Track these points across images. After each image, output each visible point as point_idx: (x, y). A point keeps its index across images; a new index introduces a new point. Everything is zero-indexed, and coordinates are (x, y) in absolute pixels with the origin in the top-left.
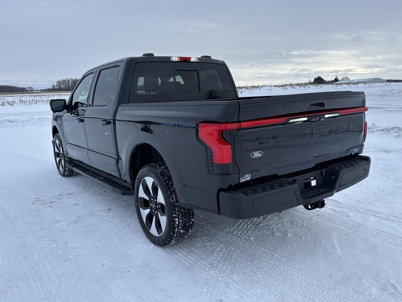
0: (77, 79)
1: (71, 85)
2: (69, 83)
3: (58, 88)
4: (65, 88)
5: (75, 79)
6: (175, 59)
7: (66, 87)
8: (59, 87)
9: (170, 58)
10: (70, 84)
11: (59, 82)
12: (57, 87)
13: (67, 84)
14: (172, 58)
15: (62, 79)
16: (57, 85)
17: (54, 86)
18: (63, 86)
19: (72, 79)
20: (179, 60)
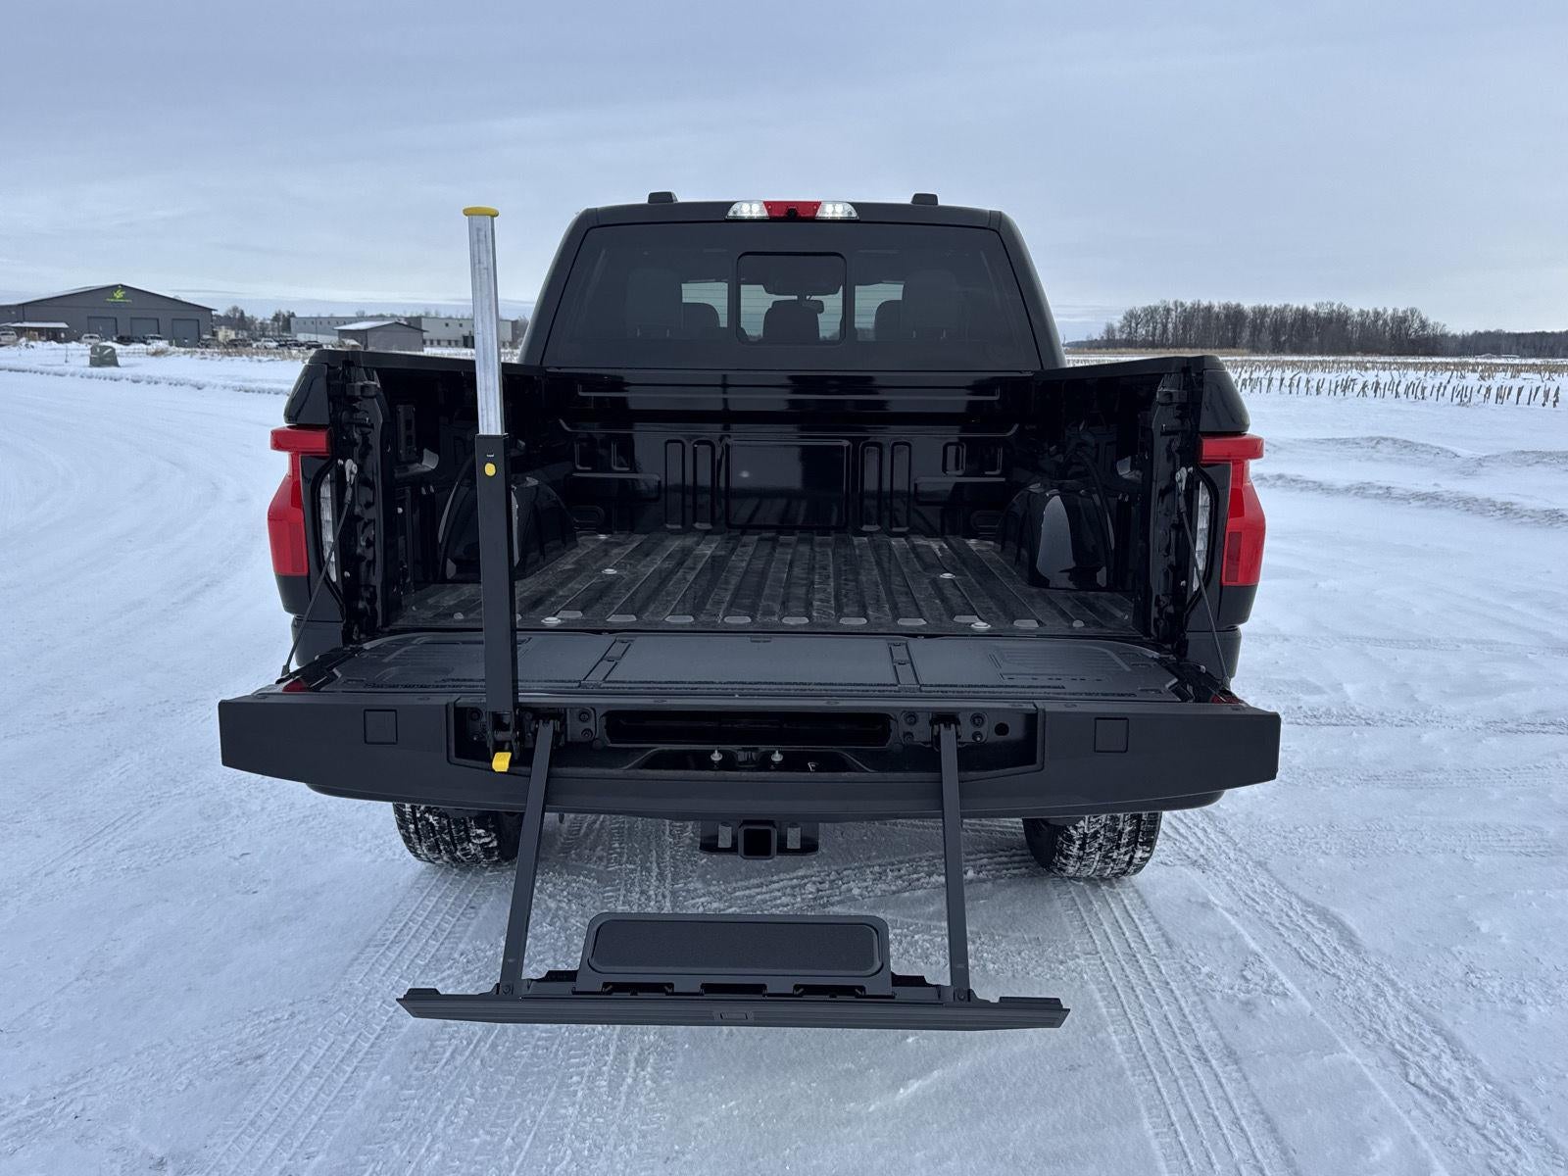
0: (1199, 305)
1: (1175, 328)
2: (1167, 318)
3: (1124, 336)
5: (1194, 305)
6: (748, 210)
7: (1154, 335)
8: (1131, 333)
10: (1170, 326)
11: (1131, 316)
12: (1122, 332)
13: (1159, 325)
14: (735, 207)
15: (1146, 305)
16: (1121, 330)
17: (1113, 331)
18: (1144, 333)
19: (1182, 305)
20: (765, 214)
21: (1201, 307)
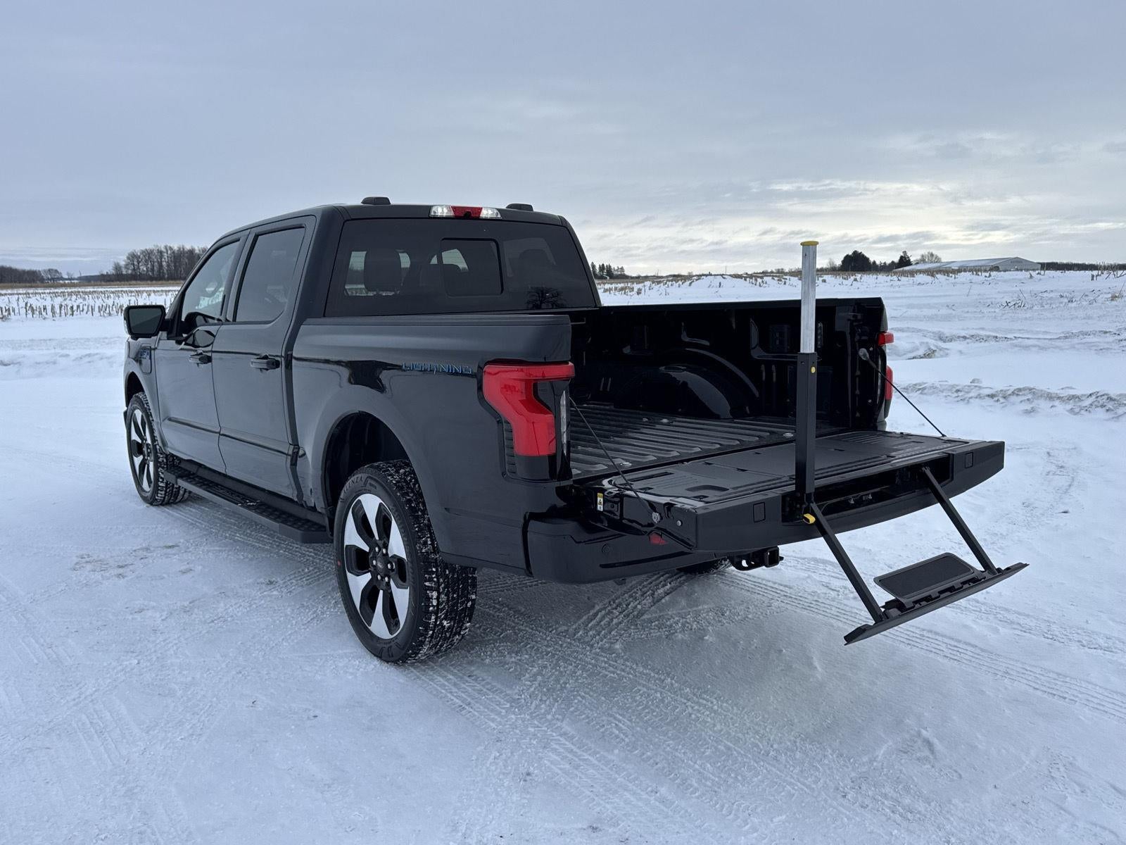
0: (183, 249)
1: (168, 266)
2: (161, 259)
3: (130, 272)
4: (150, 274)
5: (180, 249)
6: (441, 211)
7: (153, 270)
8: (134, 269)
9: (429, 208)
10: (164, 264)
11: (133, 257)
12: (128, 269)
13: (156, 264)
14: (434, 209)
15: (143, 249)
16: (126, 266)
17: (120, 267)
18: (145, 269)
19: (171, 248)
20: (452, 214)
21: (185, 250)
